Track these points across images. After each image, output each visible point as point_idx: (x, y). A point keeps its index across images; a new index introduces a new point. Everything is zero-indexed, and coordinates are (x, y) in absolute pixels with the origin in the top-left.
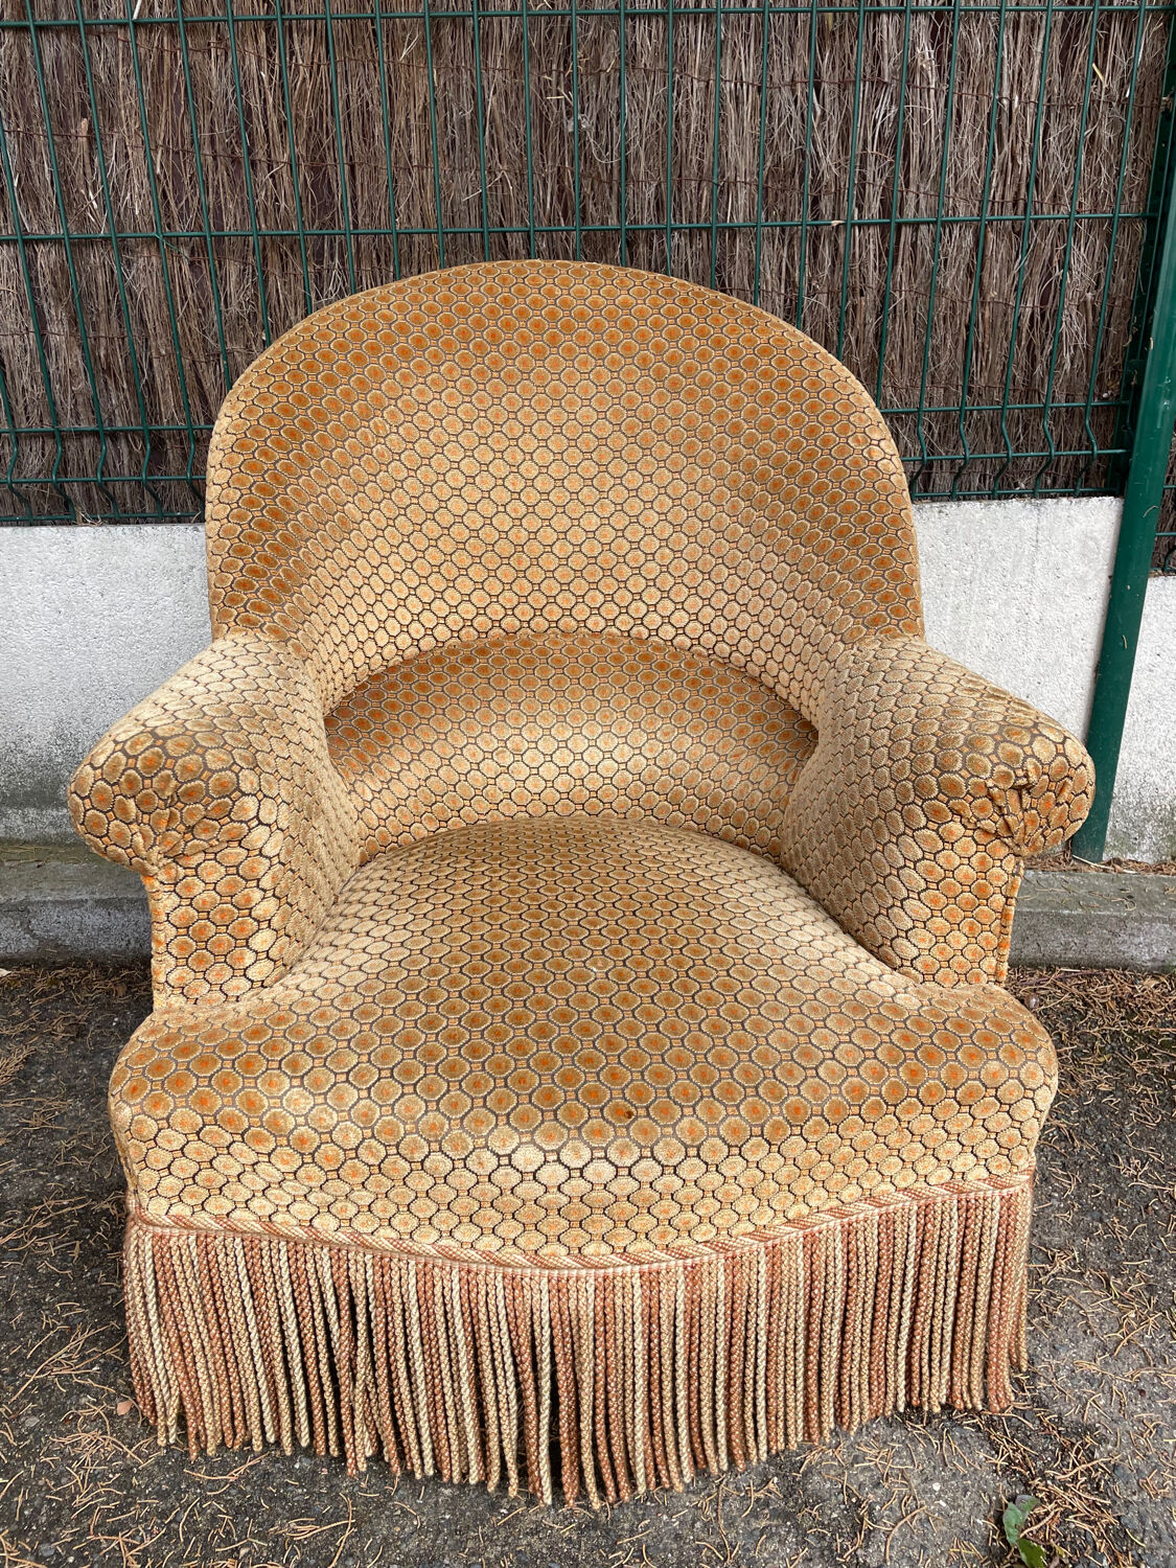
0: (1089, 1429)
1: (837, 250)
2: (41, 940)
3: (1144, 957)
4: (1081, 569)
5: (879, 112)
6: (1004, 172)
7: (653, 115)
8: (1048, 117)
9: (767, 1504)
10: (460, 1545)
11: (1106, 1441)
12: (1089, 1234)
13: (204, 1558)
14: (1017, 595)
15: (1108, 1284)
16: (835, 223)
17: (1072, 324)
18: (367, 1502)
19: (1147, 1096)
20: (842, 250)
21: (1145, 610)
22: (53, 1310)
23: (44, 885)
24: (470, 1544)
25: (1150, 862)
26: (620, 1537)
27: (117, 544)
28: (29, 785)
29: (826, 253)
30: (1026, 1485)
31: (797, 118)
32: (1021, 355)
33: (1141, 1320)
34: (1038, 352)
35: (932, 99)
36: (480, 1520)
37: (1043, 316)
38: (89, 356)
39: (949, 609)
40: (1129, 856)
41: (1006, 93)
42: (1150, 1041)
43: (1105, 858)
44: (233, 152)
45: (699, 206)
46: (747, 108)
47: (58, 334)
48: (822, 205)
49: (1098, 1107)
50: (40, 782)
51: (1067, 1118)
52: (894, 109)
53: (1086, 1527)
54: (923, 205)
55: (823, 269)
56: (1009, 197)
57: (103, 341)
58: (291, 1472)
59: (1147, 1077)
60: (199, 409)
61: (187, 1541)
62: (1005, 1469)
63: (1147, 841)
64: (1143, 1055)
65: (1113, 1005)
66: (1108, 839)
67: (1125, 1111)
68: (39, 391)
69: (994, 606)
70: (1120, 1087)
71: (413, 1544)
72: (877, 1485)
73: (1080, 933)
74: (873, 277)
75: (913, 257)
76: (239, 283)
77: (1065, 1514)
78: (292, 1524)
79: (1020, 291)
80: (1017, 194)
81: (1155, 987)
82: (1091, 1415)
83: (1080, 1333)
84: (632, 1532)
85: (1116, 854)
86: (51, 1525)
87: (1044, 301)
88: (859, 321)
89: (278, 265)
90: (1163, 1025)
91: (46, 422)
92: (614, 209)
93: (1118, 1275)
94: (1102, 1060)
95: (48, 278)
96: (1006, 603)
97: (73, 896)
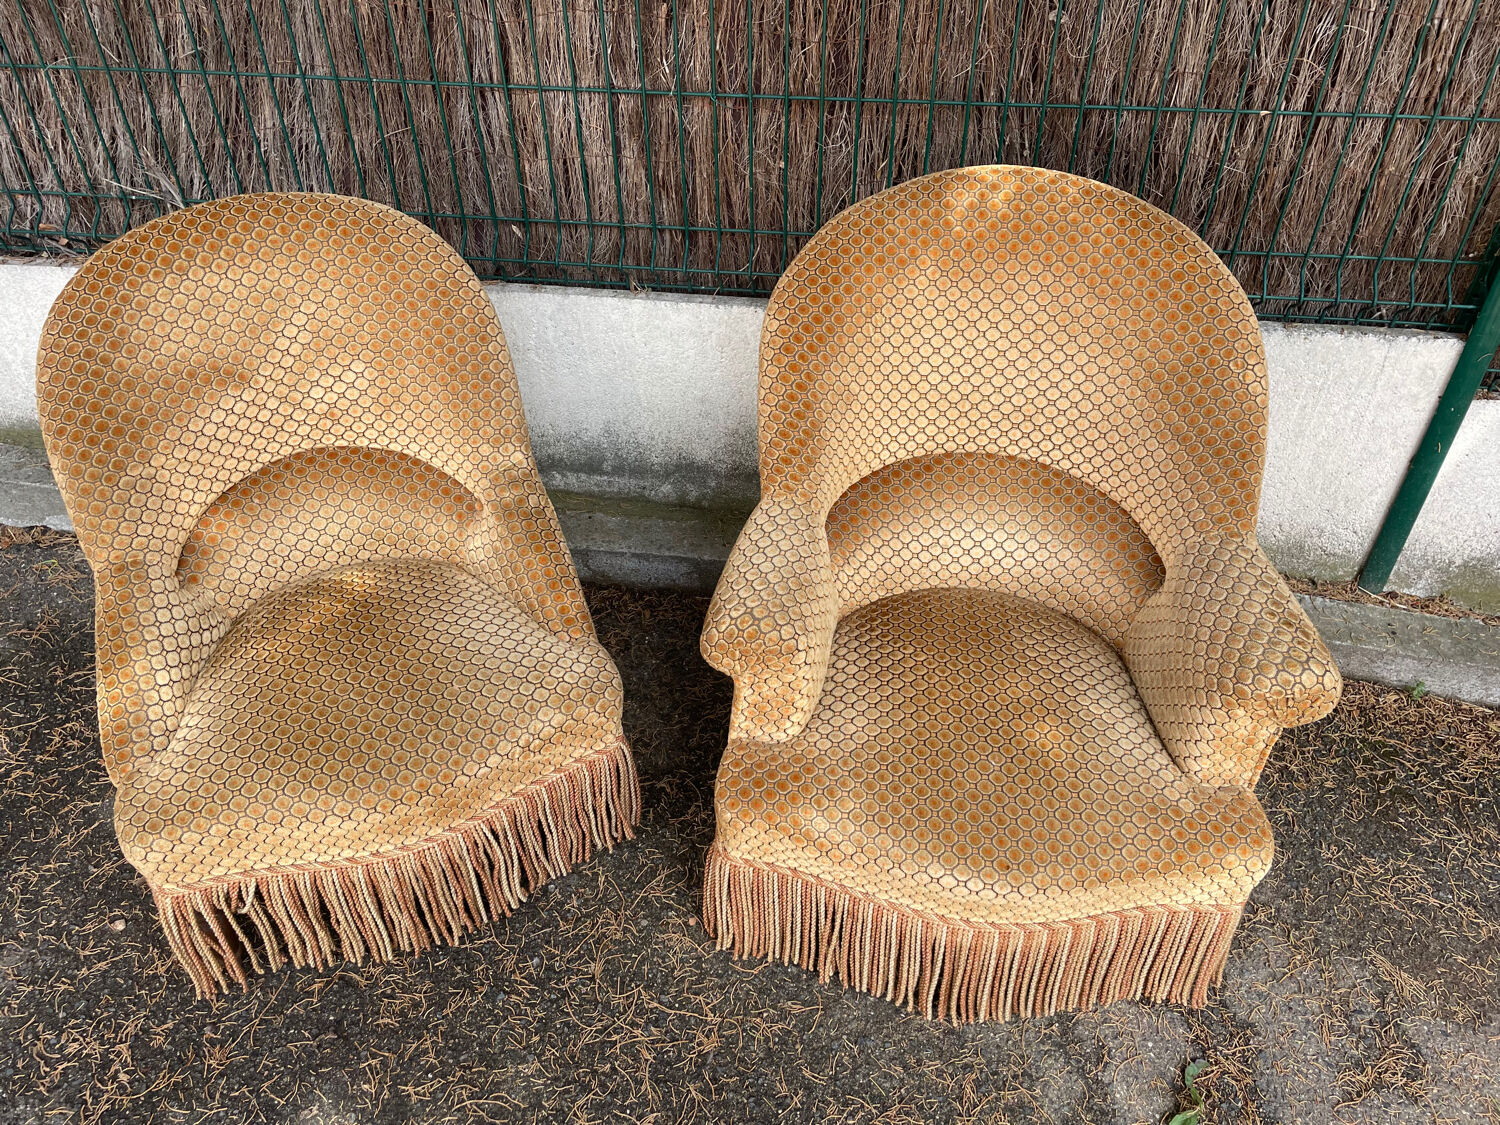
0: (1251, 1025)
1: (1260, 130)
2: (594, 571)
3: (1393, 679)
4: (1415, 390)
5: (1322, 27)
6: (1422, 76)
7: (1123, 22)
8: (1473, 32)
9: (1050, 1037)
10: (879, 1030)
11: (1259, 1035)
12: (1286, 897)
13: (745, 1015)
14: (1358, 402)
15: (1289, 936)
16: (1263, 113)
17: (1456, 199)
18: (828, 997)
19: (1359, 796)
20: (1265, 131)
21: (1463, 423)
22: (644, 853)
23: (596, 536)
24: (885, 1031)
25: (1422, 596)
26: (966, 1041)
27: (660, 313)
28: (583, 460)
29: (1251, 130)
30: (1204, 1052)
31: (1247, 27)
32: (1407, 218)
33: (1303, 962)
34: (1421, 214)
35: (1370, 21)
36: (890, 1018)
37: (1432, 187)
38: (651, 177)
39: (1297, 408)
40: (1406, 591)
41: (1438, 14)
42: (1375, 750)
43: (1385, 589)
44: (776, 29)
45: (1148, 92)
46: (1206, 16)
47: (629, 156)
48: (1255, 93)
49: (1320, 801)
50: (590, 458)
51: (1295, 808)
52: (1334, 27)
53: (1234, 1083)
54: (1343, 102)
55: (1245, 143)
56: (1424, 93)
57: (661, 165)
58: (786, 973)
59: (1364, 780)
60: (726, 213)
61: (735, 1004)
62: (1193, 1041)
63: (1423, 582)
64: (1367, 761)
65: (1356, 714)
66: (1391, 577)
67: (1338, 807)
68: (613, 197)
69: (1336, 409)
70: (1341, 786)
71: (854, 1025)
72: (1116, 1038)
73: (1345, 657)
74: (1288, 153)
75: (1326, 141)
76: (767, 126)
77: (1223, 1073)
78: (789, 1003)
79: (1417, 166)
80: (1430, 93)
81: (1395, 701)
82: (1254, 1017)
83: (1261, 964)
84: (973, 1040)
85: (1395, 588)
86: (664, 984)
87: (1435, 176)
88: (1269, 185)
89: (799, 114)
90: (1390, 737)
91: (614, 217)
92: (1077, 87)
93: (1297, 928)
94: (1333, 761)
95: (626, 119)
96: (1347, 408)
97: (616, 548)
